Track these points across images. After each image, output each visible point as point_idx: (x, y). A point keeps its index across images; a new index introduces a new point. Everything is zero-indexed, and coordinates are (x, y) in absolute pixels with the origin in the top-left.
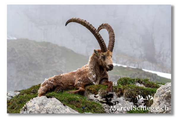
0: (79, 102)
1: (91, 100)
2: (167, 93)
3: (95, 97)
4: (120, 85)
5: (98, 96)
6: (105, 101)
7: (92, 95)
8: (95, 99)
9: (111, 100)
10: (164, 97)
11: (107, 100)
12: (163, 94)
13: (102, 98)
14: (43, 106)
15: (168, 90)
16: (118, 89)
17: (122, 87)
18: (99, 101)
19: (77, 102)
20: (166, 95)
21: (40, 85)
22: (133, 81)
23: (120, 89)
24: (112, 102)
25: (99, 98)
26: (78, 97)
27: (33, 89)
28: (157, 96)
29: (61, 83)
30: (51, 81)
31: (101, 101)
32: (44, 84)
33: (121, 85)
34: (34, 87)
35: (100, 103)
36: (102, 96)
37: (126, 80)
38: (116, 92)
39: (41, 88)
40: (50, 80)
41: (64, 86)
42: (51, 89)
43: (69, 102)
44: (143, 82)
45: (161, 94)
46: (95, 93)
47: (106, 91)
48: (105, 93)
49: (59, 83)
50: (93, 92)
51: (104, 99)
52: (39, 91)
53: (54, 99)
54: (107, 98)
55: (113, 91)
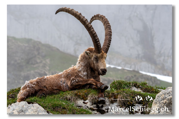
0: (65, 109)
1: (80, 106)
2: (168, 99)
3: (83, 103)
4: (113, 89)
5: (88, 102)
6: (95, 108)
7: (81, 101)
8: (85, 105)
9: (102, 107)
10: (165, 103)
11: (98, 107)
12: (164, 100)
13: (92, 105)
14: (23, 113)
15: (169, 96)
16: (110, 94)
17: (115, 92)
18: (89, 107)
19: (63, 109)
20: (167, 102)
21: (20, 88)
22: (128, 85)
23: (113, 94)
24: (104, 109)
25: (89, 104)
26: (64, 103)
27: (12, 94)
28: (156, 103)
29: (45, 86)
30: (33, 85)
31: (90, 108)
32: (25, 88)
33: (115, 89)
34: (13, 90)
35: (90, 111)
36: (92, 102)
37: (121, 84)
38: (109, 97)
39: (21, 91)
40: (31, 83)
41: (47, 90)
42: (32, 94)
43: (54, 108)
44: (140, 86)
45: (162, 101)
46: (84, 98)
47: (96, 96)
48: (96, 99)
49: (42, 87)
50: (82, 98)
51: (95, 106)
52: (18, 95)
53: (36, 105)
54: (98, 104)
55: (105, 96)
